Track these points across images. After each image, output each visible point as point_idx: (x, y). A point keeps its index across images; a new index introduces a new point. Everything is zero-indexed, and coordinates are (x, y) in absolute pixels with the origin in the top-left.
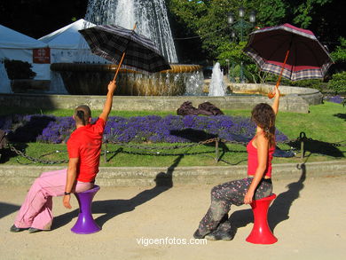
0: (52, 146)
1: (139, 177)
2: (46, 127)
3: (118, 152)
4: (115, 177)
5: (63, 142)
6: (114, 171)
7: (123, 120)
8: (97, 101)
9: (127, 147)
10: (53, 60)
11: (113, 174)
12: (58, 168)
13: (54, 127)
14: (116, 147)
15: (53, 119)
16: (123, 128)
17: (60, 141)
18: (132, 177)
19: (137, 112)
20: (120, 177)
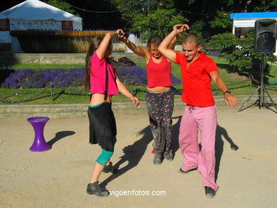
0: (12, 90)
1: (76, 111)
2: (8, 76)
3: (61, 93)
4: (59, 112)
5: (21, 88)
6: (58, 107)
7: (64, 70)
8: (45, 58)
9: (68, 90)
10: (12, 29)
11: (58, 109)
12: (17, 106)
13: (14, 77)
14: (59, 90)
15: (13, 71)
16: (64, 76)
17: (19, 87)
18: (71, 111)
19: (74, 65)
20: (63, 111)
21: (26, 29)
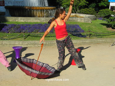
0: (6, 34)
1: (35, 44)
2: (3, 27)
3: (28, 36)
4: (27, 44)
5: (10, 33)
7: (30, 25)
8: (21, 19)
9: (31, 34)
10: (6, 5)
11: (27, 43)
12: (8, 41)
13: (6, 28)
14: (28, 34)
15: (6, 25)
16: (30, 28)
17: (9, 32)
18: (33, 44)
19: (35, 23)
20: (29, 44)
21: (12, 5)
